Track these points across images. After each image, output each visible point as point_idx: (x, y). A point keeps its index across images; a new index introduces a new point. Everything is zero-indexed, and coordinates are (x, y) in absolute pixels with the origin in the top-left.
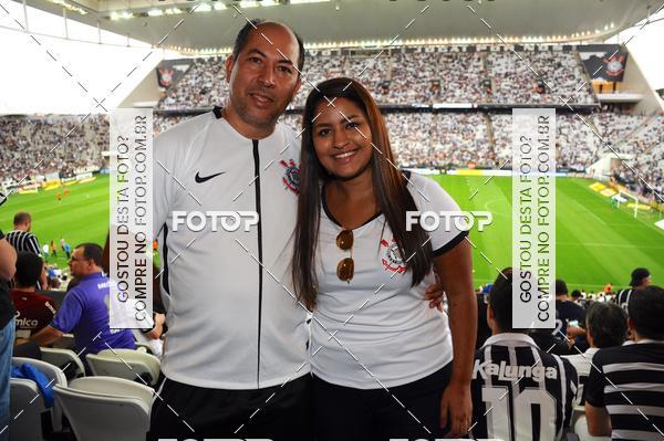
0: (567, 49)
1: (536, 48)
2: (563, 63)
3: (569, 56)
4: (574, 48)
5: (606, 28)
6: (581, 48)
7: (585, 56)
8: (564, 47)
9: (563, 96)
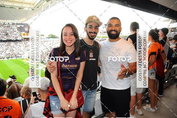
0: (13, 24)
1: (4, 23)
2: (13, 28)
3: (14, 26)
4: (15, 24)
5: (23, 19)
6: (17, 24)
7: (19, 26)
8: (12, 23)
9: (13, 37)
